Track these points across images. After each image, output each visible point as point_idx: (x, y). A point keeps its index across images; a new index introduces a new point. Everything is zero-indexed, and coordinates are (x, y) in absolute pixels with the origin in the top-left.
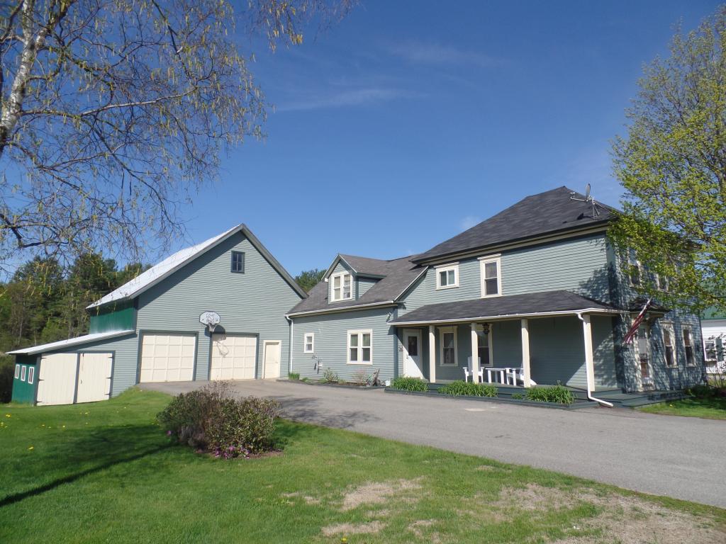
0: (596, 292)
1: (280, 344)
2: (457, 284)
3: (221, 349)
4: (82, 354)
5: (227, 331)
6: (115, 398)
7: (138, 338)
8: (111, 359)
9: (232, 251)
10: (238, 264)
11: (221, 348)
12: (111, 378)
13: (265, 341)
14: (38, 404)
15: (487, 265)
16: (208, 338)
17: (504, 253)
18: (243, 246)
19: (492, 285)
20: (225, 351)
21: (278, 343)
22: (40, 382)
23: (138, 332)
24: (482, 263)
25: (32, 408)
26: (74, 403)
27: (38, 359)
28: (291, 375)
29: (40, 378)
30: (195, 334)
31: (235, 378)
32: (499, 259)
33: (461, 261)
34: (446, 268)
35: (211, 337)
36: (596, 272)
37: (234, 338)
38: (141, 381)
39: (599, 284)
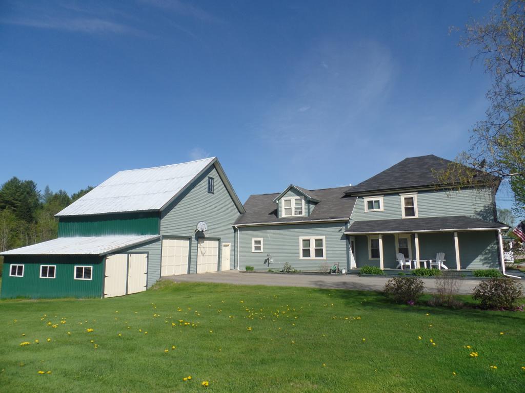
0: (484, 218)
1: (230, 246)
2: (382, 208)
4: (130, 255)
5: (205, 236)
6: (149, 289)
7: (160, 241)
8: (147, 258)
9: (208, 177)
10: (210, 187)
12: (147, 273)
13: (223, 244)
14: (105, 296)
15: (405, 199)
16: (196, 242)
17: (419, 192)
18: (213, 173)
19: (410, 211)
21: (228, 245)
22: (106, 278)
23: (161, 237)
24: (403, 197)
25: (101, 299)
26: (126, 295)
27: (104, 259)
28: (247, 268)
29: (106, 275)
30: (189, 239)
31: (208, 271)
32: (416, 195)
33: (385, 195)
34: (373, 199)
35: (198, 240)
36: (485, 207)
37: (208, 241)
38: (162, 275)
39: (487, 214)
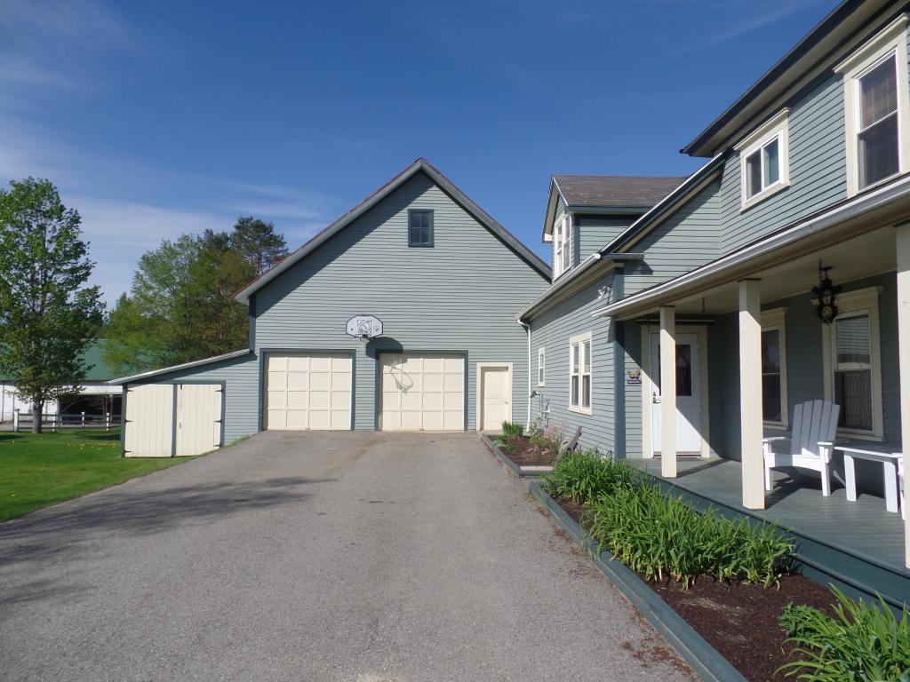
1: (511, 369)
2: (784, 179)
3: (399, 379)
4: (179, 386)
5: (405, 348)
7: (258, 361)
8: (220, 393)
9: (409, 210)
10: (421, 233)
11: (399, 377)
12: (222, 421)
13: (479, 365)
14: (127, 455)
16: (372, 361)
18: (430, 199)
20: (406, 382)
21: (506, 368)
22: (127, 425)
23: (257, 353)
25: (117, 460)
26: (172, 456)
27: (124, 391)
29: (128, 417)
30: (350, 354)
35: (377, 358)
37: (421, 359)
38: (270, 427)
